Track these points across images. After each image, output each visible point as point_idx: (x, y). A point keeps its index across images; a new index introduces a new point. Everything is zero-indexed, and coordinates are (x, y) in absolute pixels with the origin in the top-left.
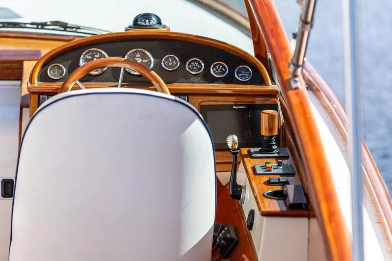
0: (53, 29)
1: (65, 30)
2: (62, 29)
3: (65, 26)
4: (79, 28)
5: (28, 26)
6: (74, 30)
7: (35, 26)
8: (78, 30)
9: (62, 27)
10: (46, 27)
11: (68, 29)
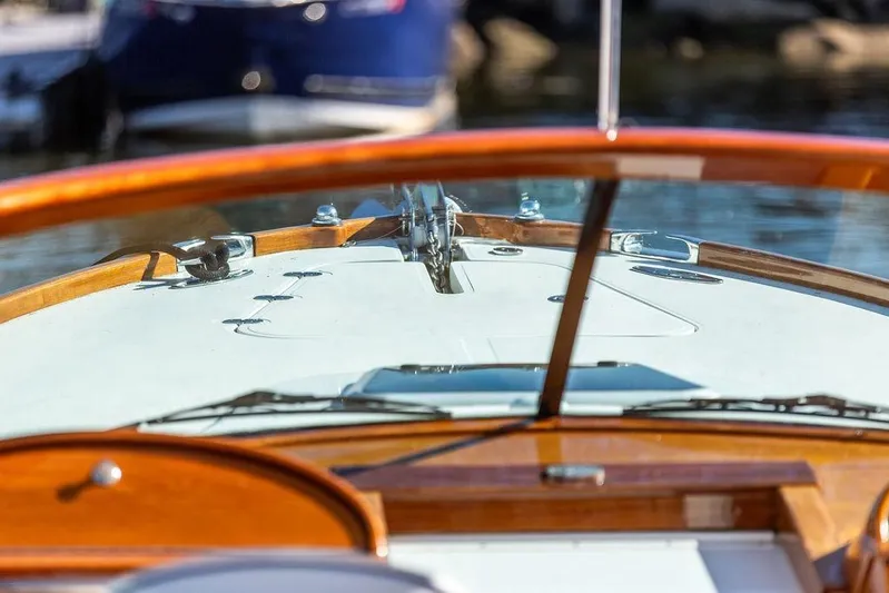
0: (814, 414)
1: (841, 415)
2: (835, 412)
3: (840, 407)
4: (870, 409)
5: (755, 406)
6: (862, 414)
7: (772, 407)
8: (872, 416)
9: (833, 407)
10: (797, 409)
11: (848, 414)
